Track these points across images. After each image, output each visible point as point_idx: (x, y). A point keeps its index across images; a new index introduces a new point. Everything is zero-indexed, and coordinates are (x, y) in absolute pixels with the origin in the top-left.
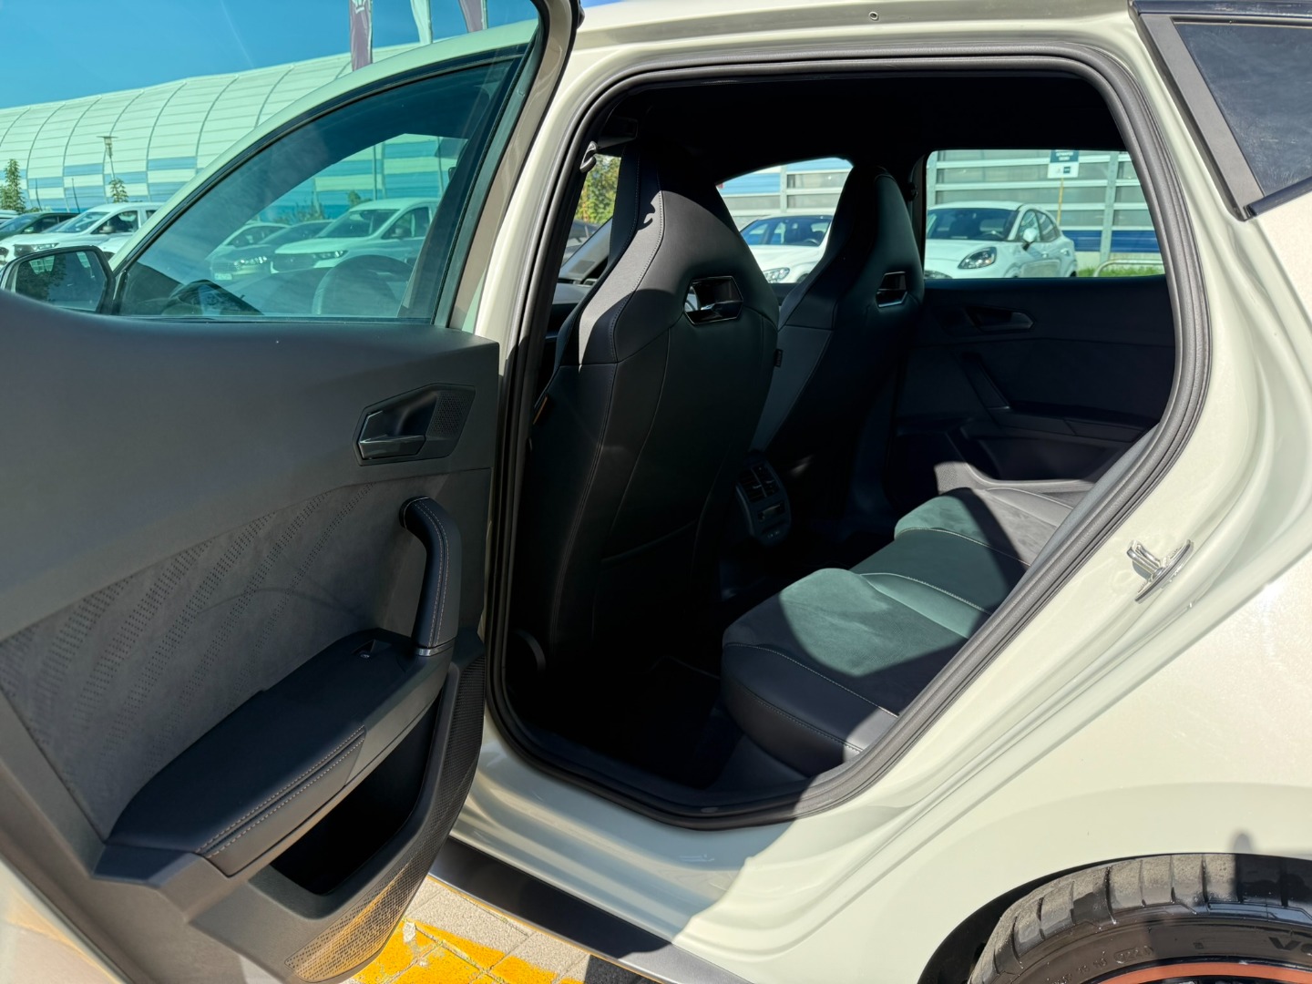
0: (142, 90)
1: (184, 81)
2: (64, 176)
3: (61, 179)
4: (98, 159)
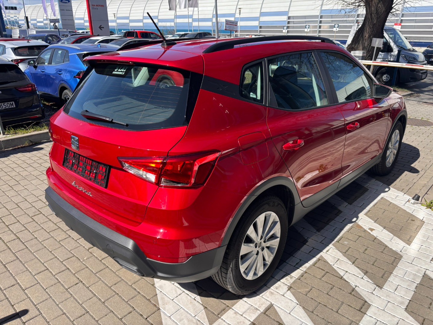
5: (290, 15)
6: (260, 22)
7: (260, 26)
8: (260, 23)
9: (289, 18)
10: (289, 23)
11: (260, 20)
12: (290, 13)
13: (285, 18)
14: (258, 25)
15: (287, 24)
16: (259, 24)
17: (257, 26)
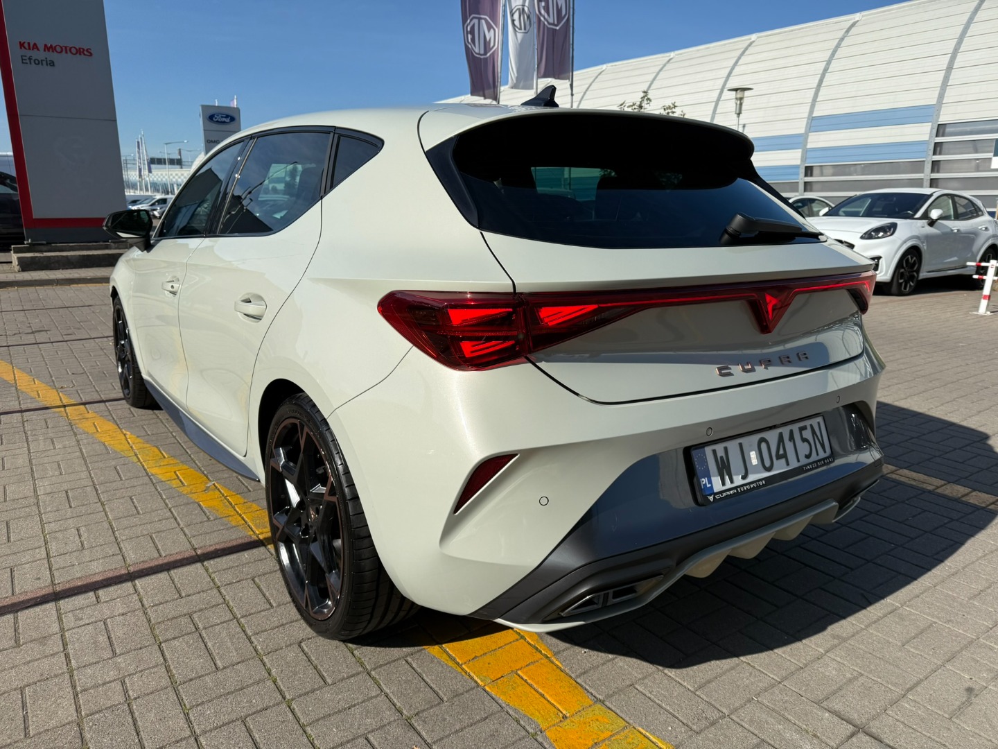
5: (943, 119)
6: (806, 152)
7: (806, 167)
8: (809, 154)
9: (941, 130)
10: (938, 148)
11: (809, 146)
12: (944, 110)
13: (922, 132)
14: (798, 162)
15: (931, 152)
16: (804, 159)
17: (797, 167)
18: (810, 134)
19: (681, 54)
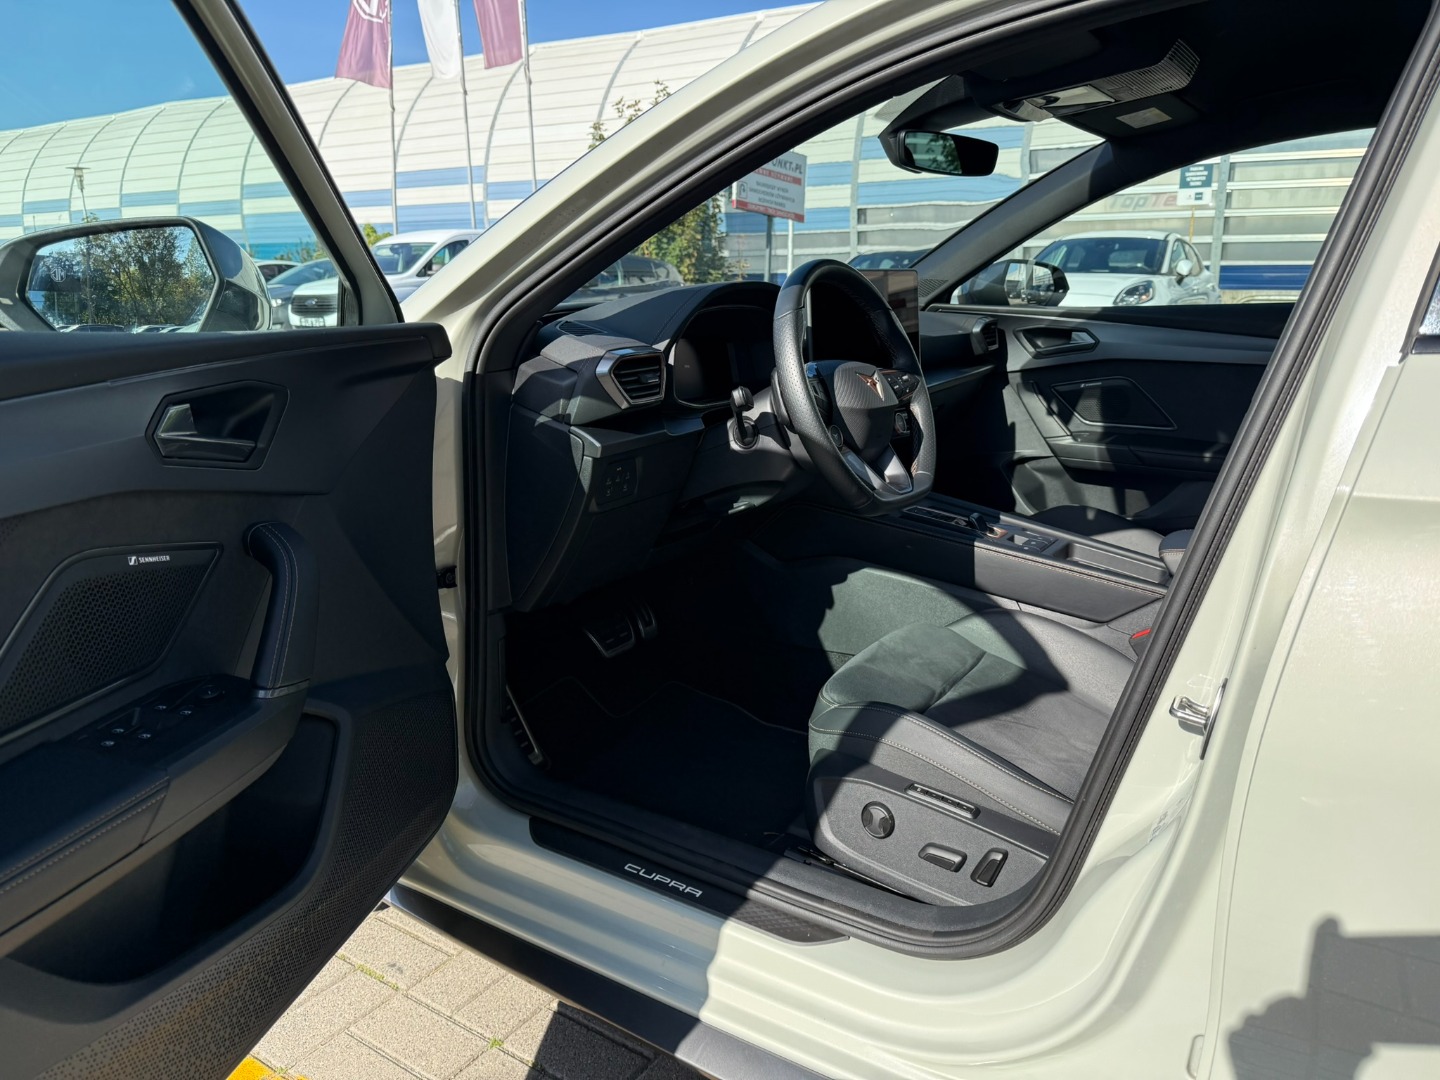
0: (113, 117)
1: (162, 106)
2: (23, 213)
3: (20, 216)
4: (64, 194)
6: (857, 189)
7: (859, 210)
8: (862, 192)
11: (862, 179)
14: (847, 203)
16: (854, 197)
17: (846, 210)
18: (861, 162)
19: (652, 35)
